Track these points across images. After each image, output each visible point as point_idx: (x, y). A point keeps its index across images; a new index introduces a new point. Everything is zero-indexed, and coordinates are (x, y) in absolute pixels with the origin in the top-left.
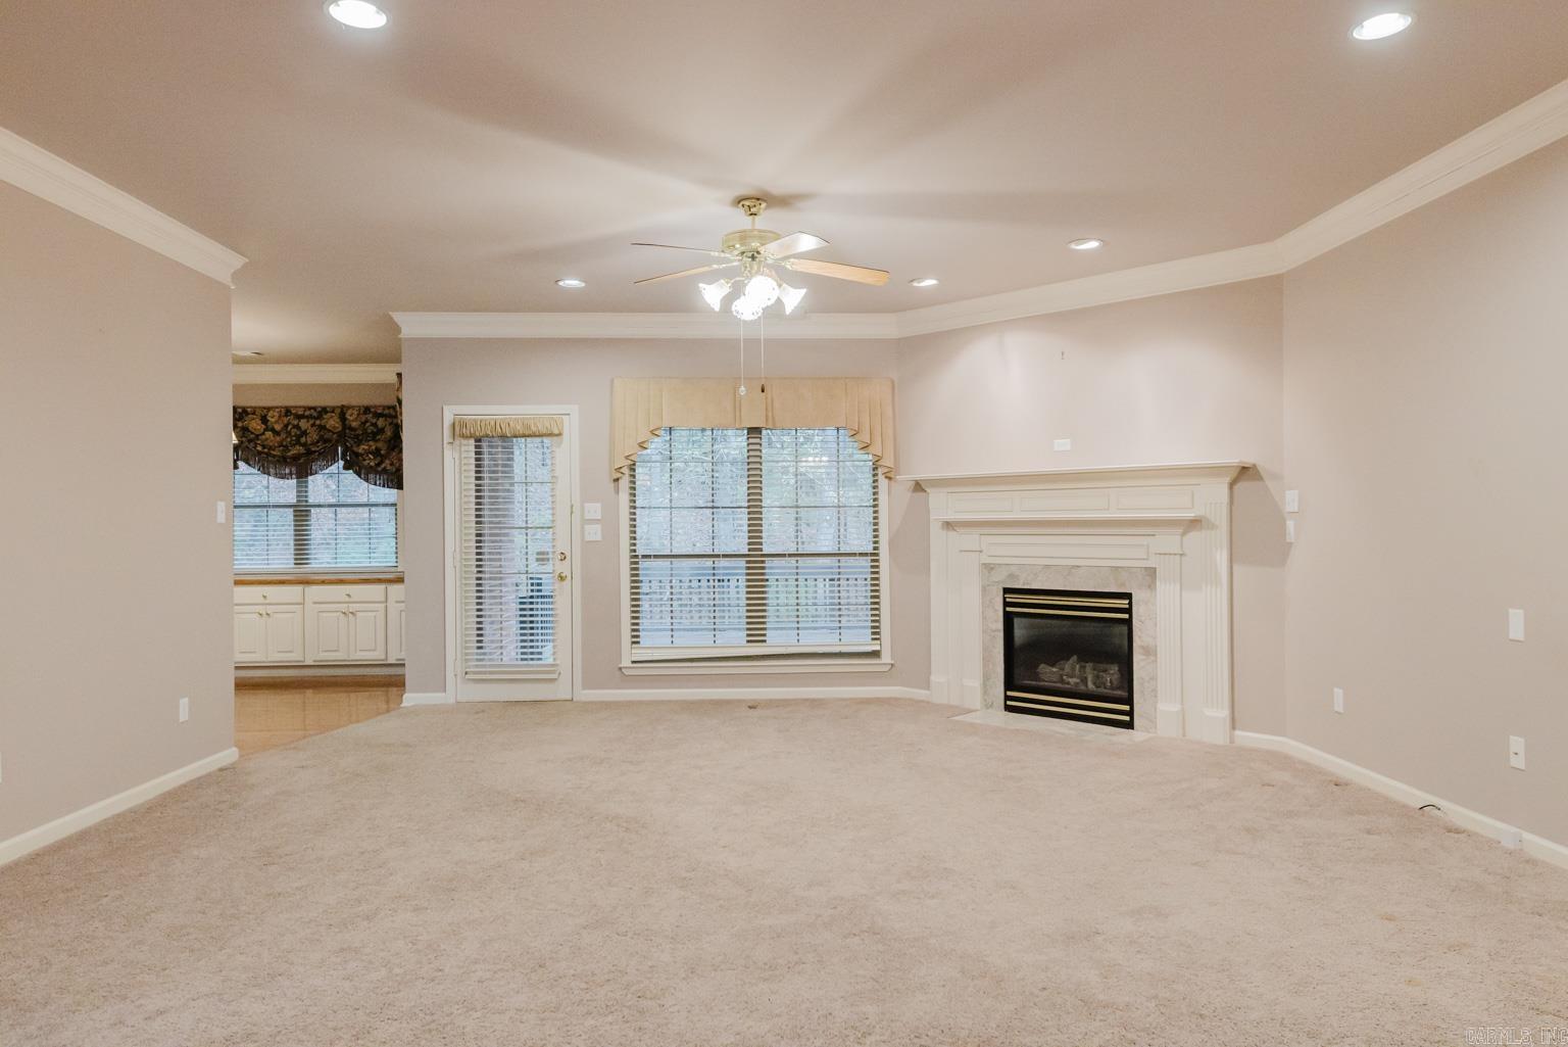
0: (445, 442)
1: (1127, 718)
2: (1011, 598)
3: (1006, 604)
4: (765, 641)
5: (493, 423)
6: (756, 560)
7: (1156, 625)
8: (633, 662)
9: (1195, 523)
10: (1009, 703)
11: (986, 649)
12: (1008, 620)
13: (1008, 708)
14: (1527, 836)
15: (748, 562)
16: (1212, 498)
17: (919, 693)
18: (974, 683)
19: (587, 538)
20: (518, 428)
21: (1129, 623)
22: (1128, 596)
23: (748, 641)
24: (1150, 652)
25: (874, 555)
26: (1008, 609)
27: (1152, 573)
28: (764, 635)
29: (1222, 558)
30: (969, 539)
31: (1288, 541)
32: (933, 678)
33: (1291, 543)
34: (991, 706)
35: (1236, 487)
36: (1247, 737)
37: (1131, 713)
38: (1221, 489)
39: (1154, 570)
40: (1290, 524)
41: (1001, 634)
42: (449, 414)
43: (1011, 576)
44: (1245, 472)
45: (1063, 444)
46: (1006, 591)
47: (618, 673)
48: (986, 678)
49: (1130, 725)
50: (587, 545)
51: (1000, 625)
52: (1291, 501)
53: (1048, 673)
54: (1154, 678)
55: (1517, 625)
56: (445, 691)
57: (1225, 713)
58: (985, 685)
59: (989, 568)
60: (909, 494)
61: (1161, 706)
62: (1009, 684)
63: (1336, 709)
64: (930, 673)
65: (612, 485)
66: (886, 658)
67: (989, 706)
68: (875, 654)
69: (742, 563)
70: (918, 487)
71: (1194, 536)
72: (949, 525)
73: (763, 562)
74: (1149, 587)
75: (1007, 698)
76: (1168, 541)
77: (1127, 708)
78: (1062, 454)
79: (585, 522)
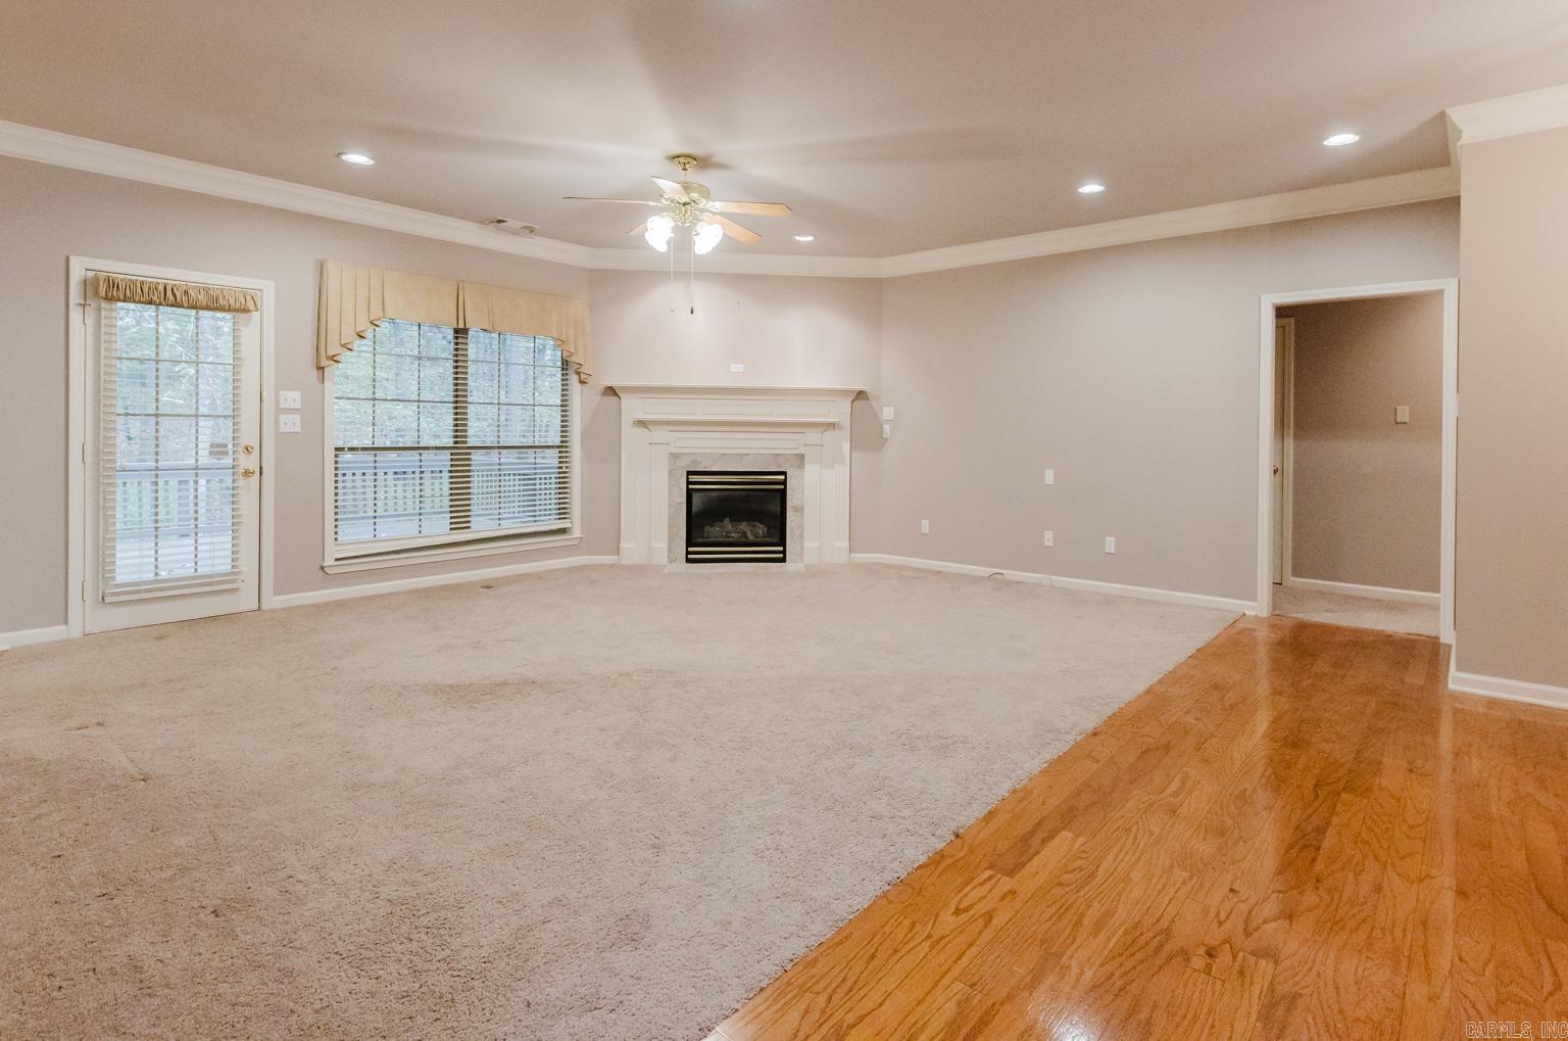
0: (72, 302)
1: (781, 555)
2: (693, 478)
3: (689, 483)
4: (469, 527)
5: (161, 288)
6: (460, 450)
7: (803, 491)
8: (337, 560)
9: (832, 426)
10: (690, 556)
11: (671, 518)
12: (689, 494)
13: (689, 561)
14: (1054, 577)
15: (452, 454)
16: (840, 412)
17: (610, 559)
18: (661, 545)
19: (283, 429)
20: (201, 298)
21: (783, 493)
22: (784, 473)
23: (451, 529)
24: (799, 510)
25: (563, 447)
26: (691, 487)
27: (802, 457)
28: (469, 522)
29: (846, 447)
30: (660, 435)
31: (885, 436)
32: (622, 545)
33: (886, 439)
34: (675, 560)
35: (854, 403)
36: (860, 557)
37: (784, 552)
38: (845, 405)
39: (803, 455)
40: (887, 428)
41: (685, 505)
42: (79, 269)
43: (694, 462)
44: (860, 395)
45: (737, 368)
46: (689, 473)
47: (321, 572)
48: (671, 540)
49: (783, 560)
50: (282, 438)
51: (684, 500)
52: (888, 413)
53: (714, 531)
54: (801, 527)
55: (1049, 477)
56: (66, 623)
57: (847, 544)
58: (669, 546)
59: (675, 456)
60: (599, 398)
61: (807, 544)
62: (689, 543)
63: (923, 531)
64: (619, 542)
65: (315, 372)
66: (577, 533)
67: (671, 561)
68: (563, 531)
69: (446, 456)
70: (611, 391)
71: (830, 433)
72: (642, 423)
73: (469, 454)
74: (799, 467)
75: (688, 553)
76: (812, 436)
77: (781, 548)
78: (736, 374)
79: (280, 411)
